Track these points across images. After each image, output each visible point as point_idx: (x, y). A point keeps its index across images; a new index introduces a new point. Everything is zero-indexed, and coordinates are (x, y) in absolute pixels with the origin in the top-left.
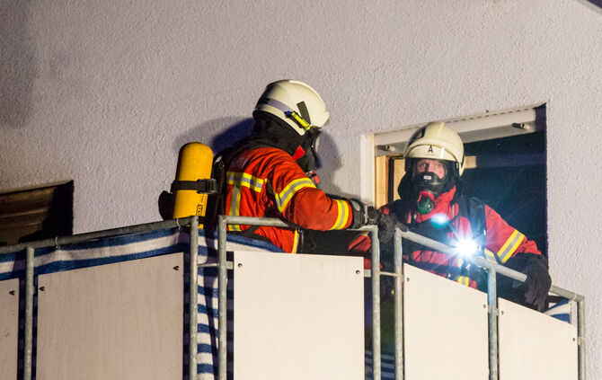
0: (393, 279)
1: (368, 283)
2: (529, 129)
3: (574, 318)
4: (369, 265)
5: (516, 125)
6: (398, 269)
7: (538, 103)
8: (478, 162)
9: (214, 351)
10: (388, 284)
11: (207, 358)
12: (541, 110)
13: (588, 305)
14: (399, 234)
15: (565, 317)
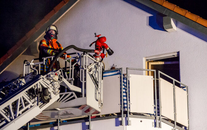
0: (158, 80)
1: (154, 81)
2: (176, 56)
3: (186, 90)
4: (154, 77)
5: (173, 55)
6: (159, 78)
7: (178, 51)
8: (164, 63)
9: (126, 93)
10: (158, 81)
11: (125, 94)
12: (178, 53)
13: (189, 88)
14: (159, 72)
15: (185, 90)
